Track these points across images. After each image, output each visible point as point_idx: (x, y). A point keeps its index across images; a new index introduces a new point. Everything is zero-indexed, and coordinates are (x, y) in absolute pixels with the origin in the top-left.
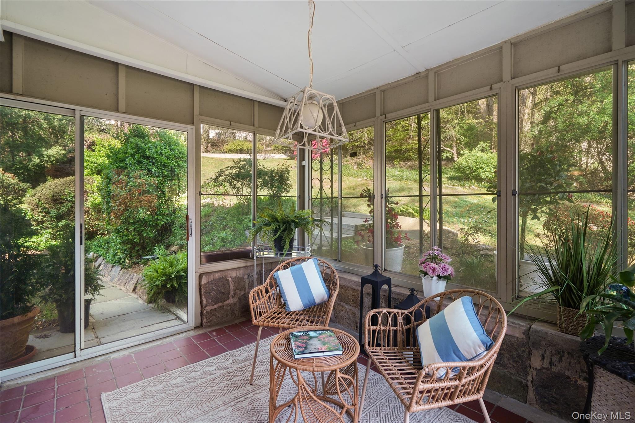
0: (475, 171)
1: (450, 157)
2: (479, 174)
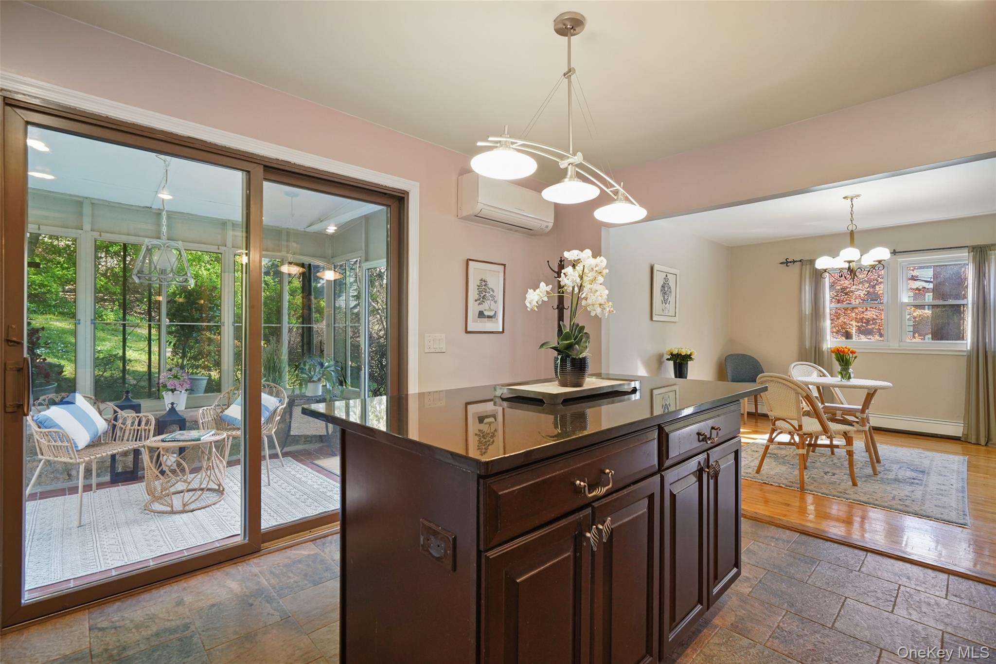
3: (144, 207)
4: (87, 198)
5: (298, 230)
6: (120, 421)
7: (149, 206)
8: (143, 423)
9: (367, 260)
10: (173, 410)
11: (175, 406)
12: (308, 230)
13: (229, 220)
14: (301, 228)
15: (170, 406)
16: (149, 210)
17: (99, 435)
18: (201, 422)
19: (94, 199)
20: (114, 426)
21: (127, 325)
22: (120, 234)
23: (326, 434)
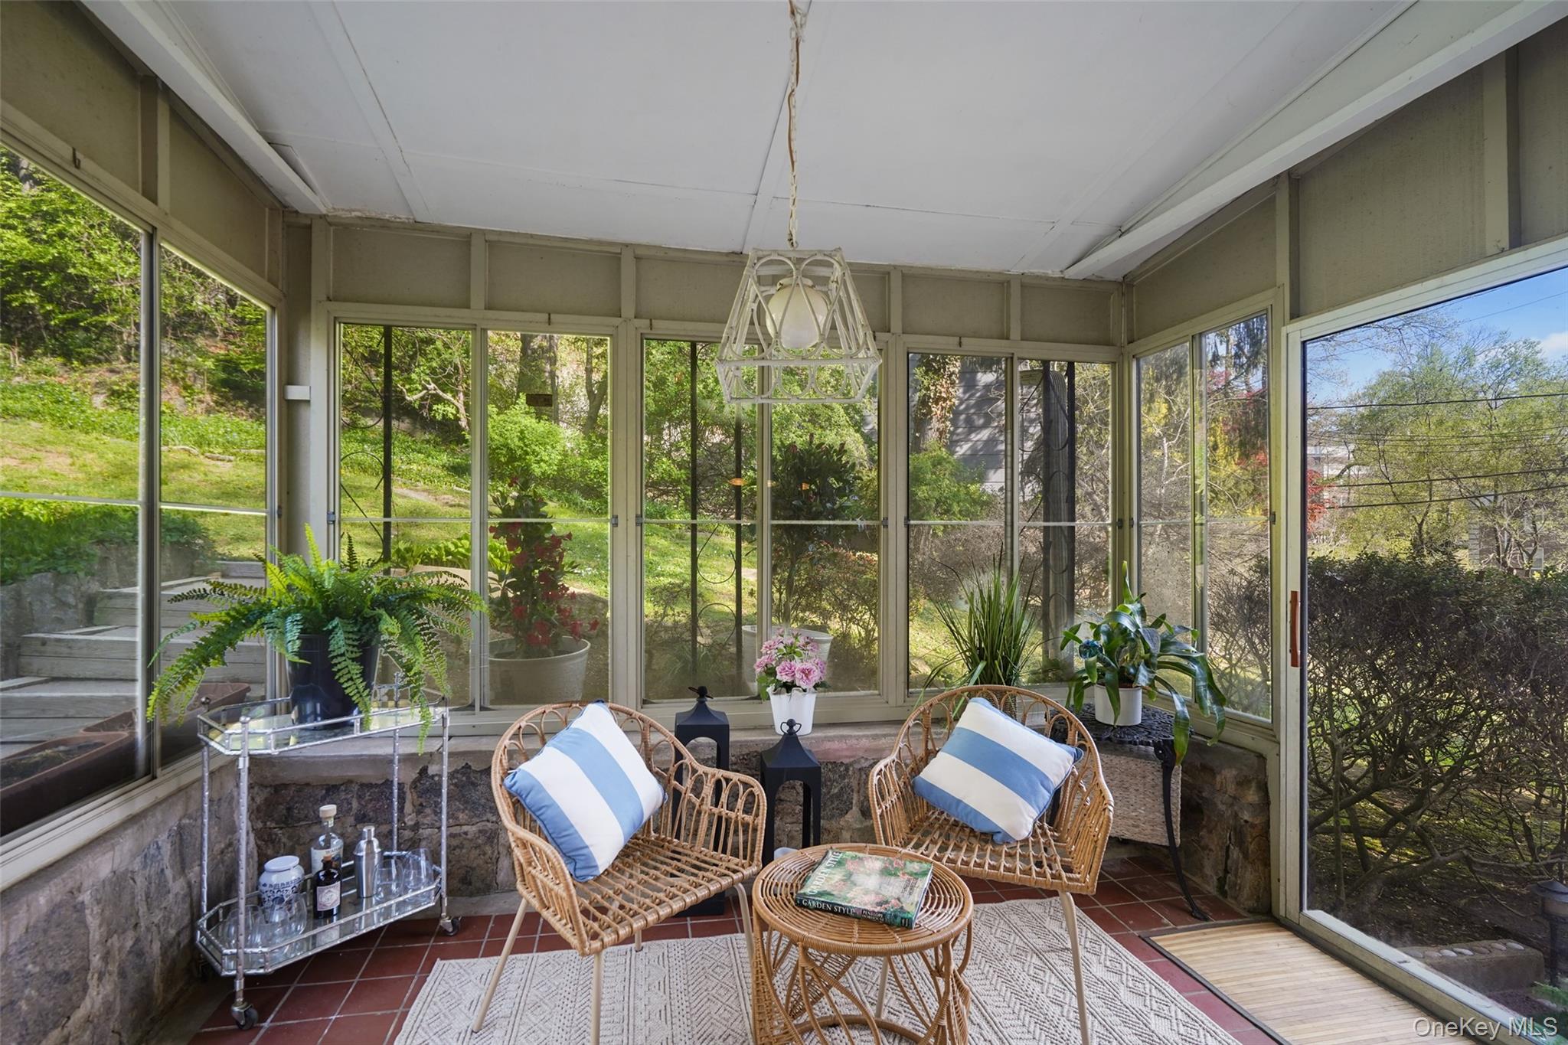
0: (520, 459)
1: (452, 417)
2: (528, 466)
3: (728, 254)
4: (627, 245)
5: (1048, 279)
6: (689, 783)
7: (737, 249)
8: (740, 804)
9: (1296, 314)
10: (791, 738)
11: (795, 728)
12: (1071, 273)
13: (895, 267)
14: (1053, 272)
15: (786, 728)
16: (736, 258)
17: (645, 819)
18: (879, 812)
19: (639, 245)
20: (677, 795)
21: (699, 528)
22: (683, 319)
23: (1165, 842)
